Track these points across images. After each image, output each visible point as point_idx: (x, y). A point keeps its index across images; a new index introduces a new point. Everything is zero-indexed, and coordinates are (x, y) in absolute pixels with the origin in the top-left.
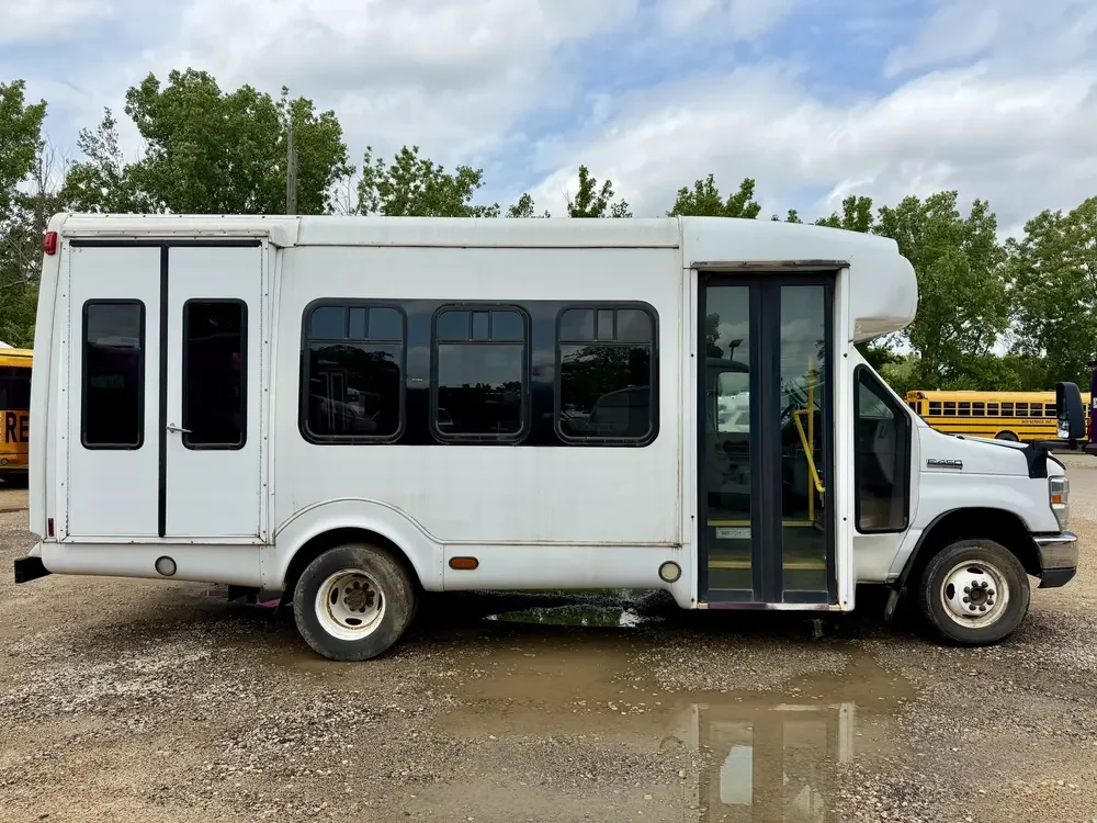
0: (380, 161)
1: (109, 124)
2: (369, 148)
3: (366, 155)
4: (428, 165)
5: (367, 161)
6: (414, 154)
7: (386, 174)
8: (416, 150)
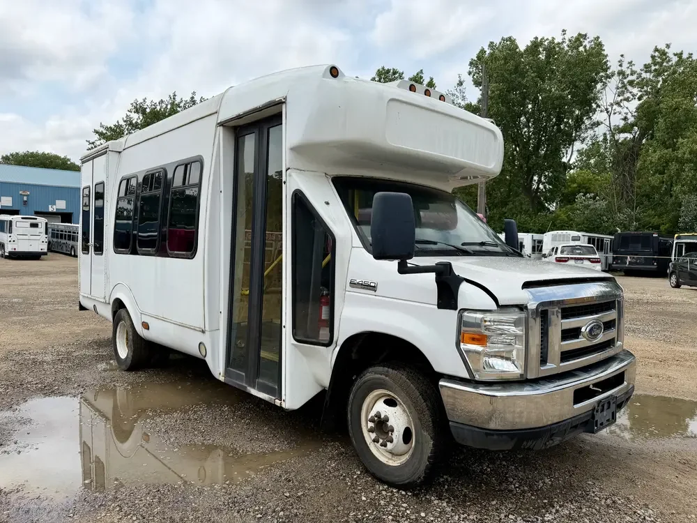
0: (630, 63)
1: (461, 84)
2: (622, 56)
3: (619, 62)
4: (680, 55)
5: (621, 65)
6: (666, 50)
7: (639, 71)
8: (668, 46)
